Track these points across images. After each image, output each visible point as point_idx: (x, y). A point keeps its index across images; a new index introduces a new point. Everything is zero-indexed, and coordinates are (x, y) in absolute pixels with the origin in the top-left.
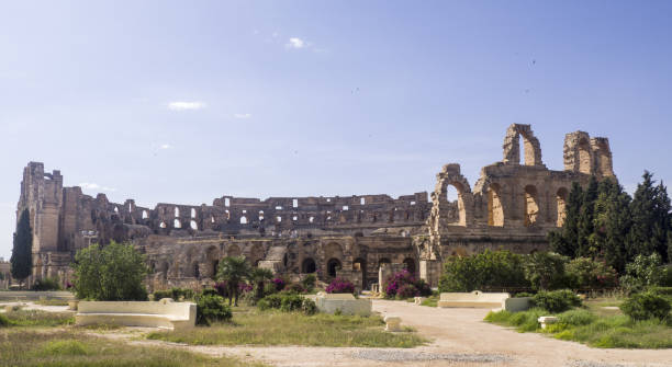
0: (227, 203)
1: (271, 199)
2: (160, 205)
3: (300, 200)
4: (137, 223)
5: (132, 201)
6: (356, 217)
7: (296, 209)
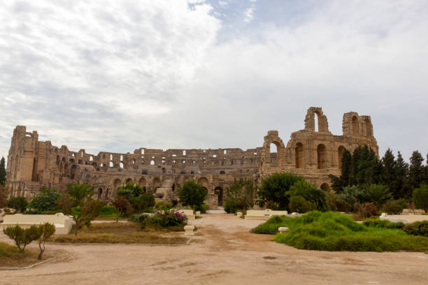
0: (143, 152)
1: (170, 150)
2: (101, 153)
3: (187, 151)
4: (86, 164)
5: (83, 151)
6: (220, 162)
7: (184, 156)
